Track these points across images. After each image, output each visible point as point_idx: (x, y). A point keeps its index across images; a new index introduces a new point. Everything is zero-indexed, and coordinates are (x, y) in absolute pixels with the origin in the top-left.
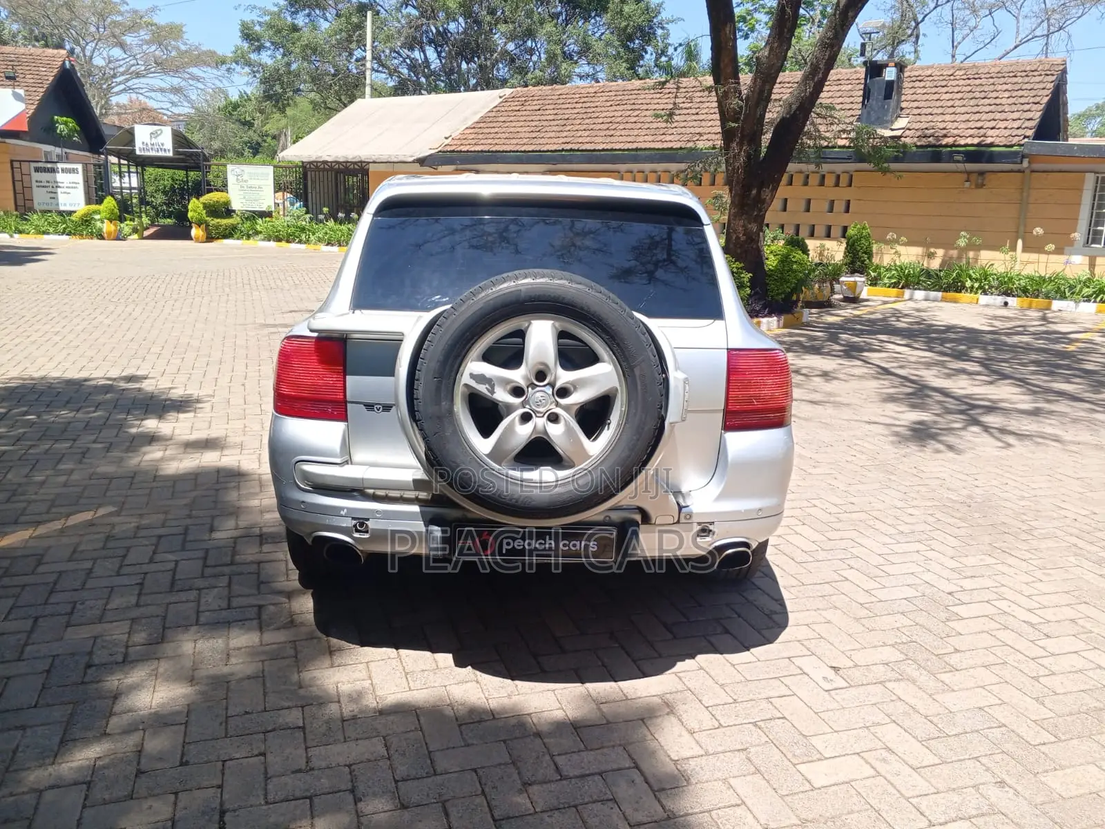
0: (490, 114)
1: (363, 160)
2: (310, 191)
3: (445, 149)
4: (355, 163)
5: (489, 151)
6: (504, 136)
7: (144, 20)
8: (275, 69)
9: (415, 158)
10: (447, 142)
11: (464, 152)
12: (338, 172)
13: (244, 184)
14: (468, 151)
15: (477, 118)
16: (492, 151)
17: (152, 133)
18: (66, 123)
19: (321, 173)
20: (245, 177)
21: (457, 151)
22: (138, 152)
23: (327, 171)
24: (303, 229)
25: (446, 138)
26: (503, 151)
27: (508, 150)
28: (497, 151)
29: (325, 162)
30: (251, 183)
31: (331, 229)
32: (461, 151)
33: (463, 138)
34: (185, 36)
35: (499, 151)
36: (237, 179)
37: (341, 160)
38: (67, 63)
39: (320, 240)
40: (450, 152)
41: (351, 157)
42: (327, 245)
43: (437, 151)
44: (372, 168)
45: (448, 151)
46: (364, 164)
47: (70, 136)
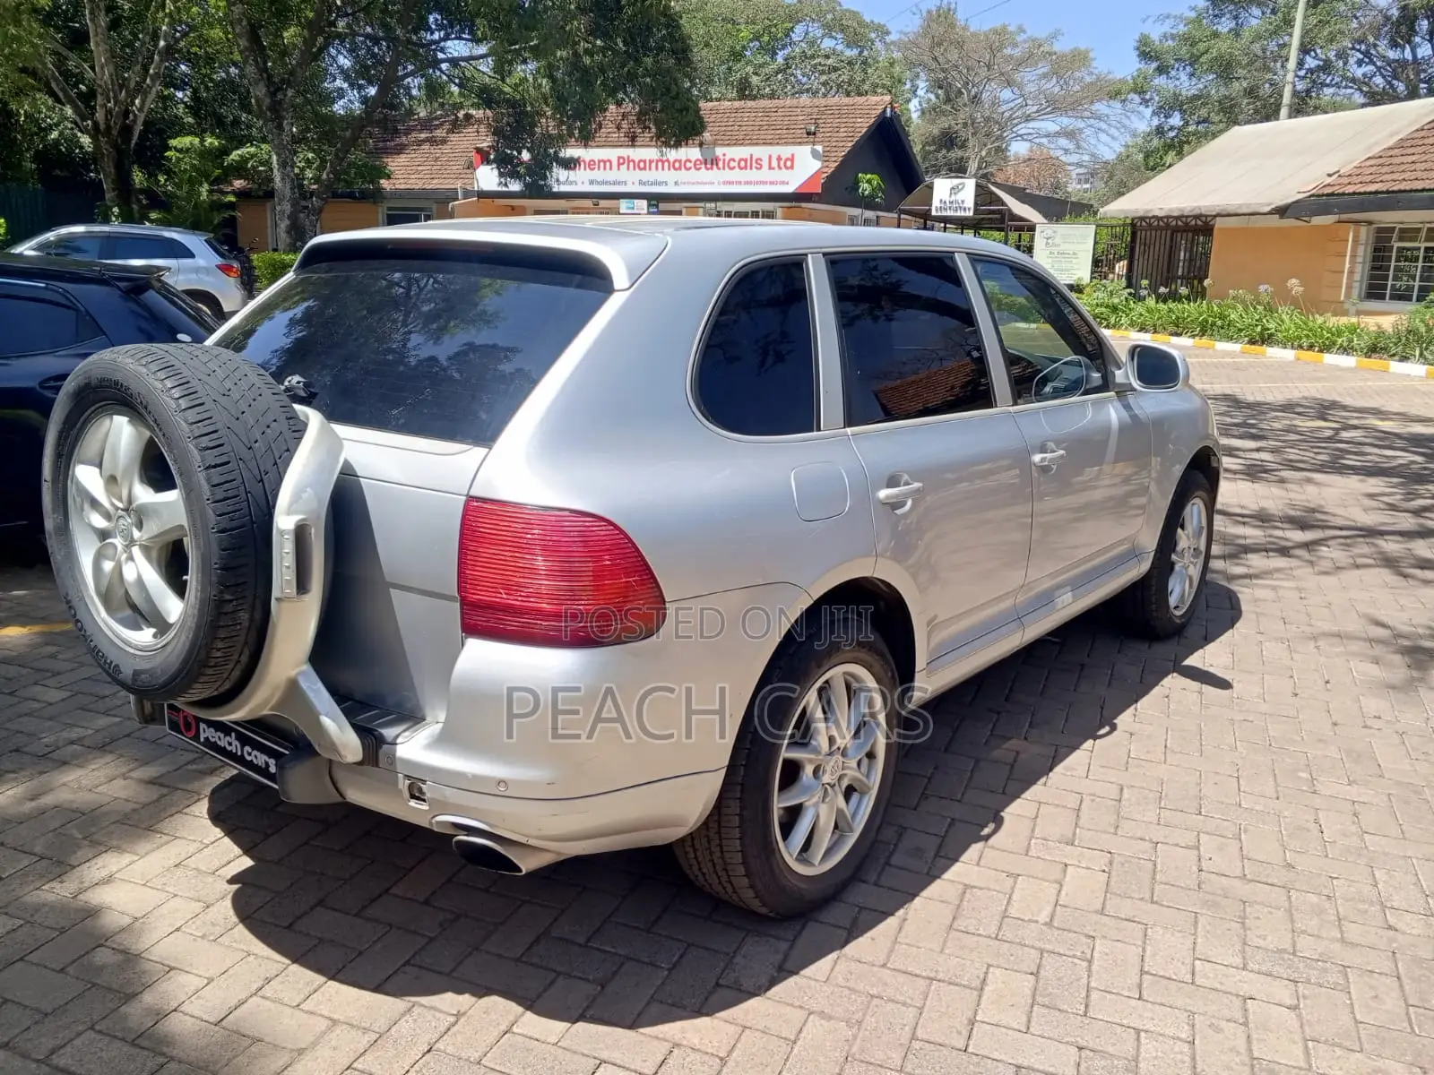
0: (1415, 135)
1: (1203, 213)
2: (1136, 257)
3: (1320, 192)
4: (1177, 218)
5: (1388, 192)
6: (1423, 166)
7: (1042, 49)
8: (1175, 94)
9: (1273, 206)
10: (1329, 180)
11: (1349, 194)
12: (1175, 230)
13: (1055, 250)
14: (1354, 193)
15: (1391, 142)
16: (1393, 192)
17: (953, 188)
18: (869, 182)
19: (1153, 233)
20: (1057, 241)
21: (1338, 194)
22: (934, 213)
23: (1162, 229)
24: (1115, 309)
25: (1330, 175)
26: (1411, 191)
27: (1419, 188)
28: (1400, 191)
29: (1159, 219)
30: (1065, 247)
31: (1149, 311)
32: (1344, 194)
33: (1358, 172)
34: (1094, 64)
35: (1405, 191)
36: (1047, 243)
37: (1175, 214)
38: (888, 110)
39: (1132, 324)
40: (1328, 195)
41: (1189, 209)
42: (1139, 331)
43: (1308, 194)
44: (1219, 223)
45: (1323, 195)
46: (1209, 219)
47: (872, 197)
